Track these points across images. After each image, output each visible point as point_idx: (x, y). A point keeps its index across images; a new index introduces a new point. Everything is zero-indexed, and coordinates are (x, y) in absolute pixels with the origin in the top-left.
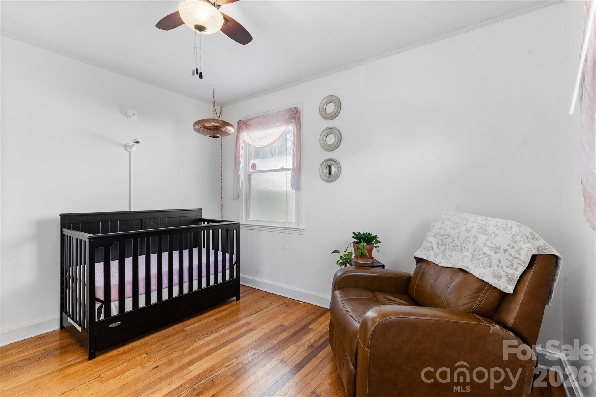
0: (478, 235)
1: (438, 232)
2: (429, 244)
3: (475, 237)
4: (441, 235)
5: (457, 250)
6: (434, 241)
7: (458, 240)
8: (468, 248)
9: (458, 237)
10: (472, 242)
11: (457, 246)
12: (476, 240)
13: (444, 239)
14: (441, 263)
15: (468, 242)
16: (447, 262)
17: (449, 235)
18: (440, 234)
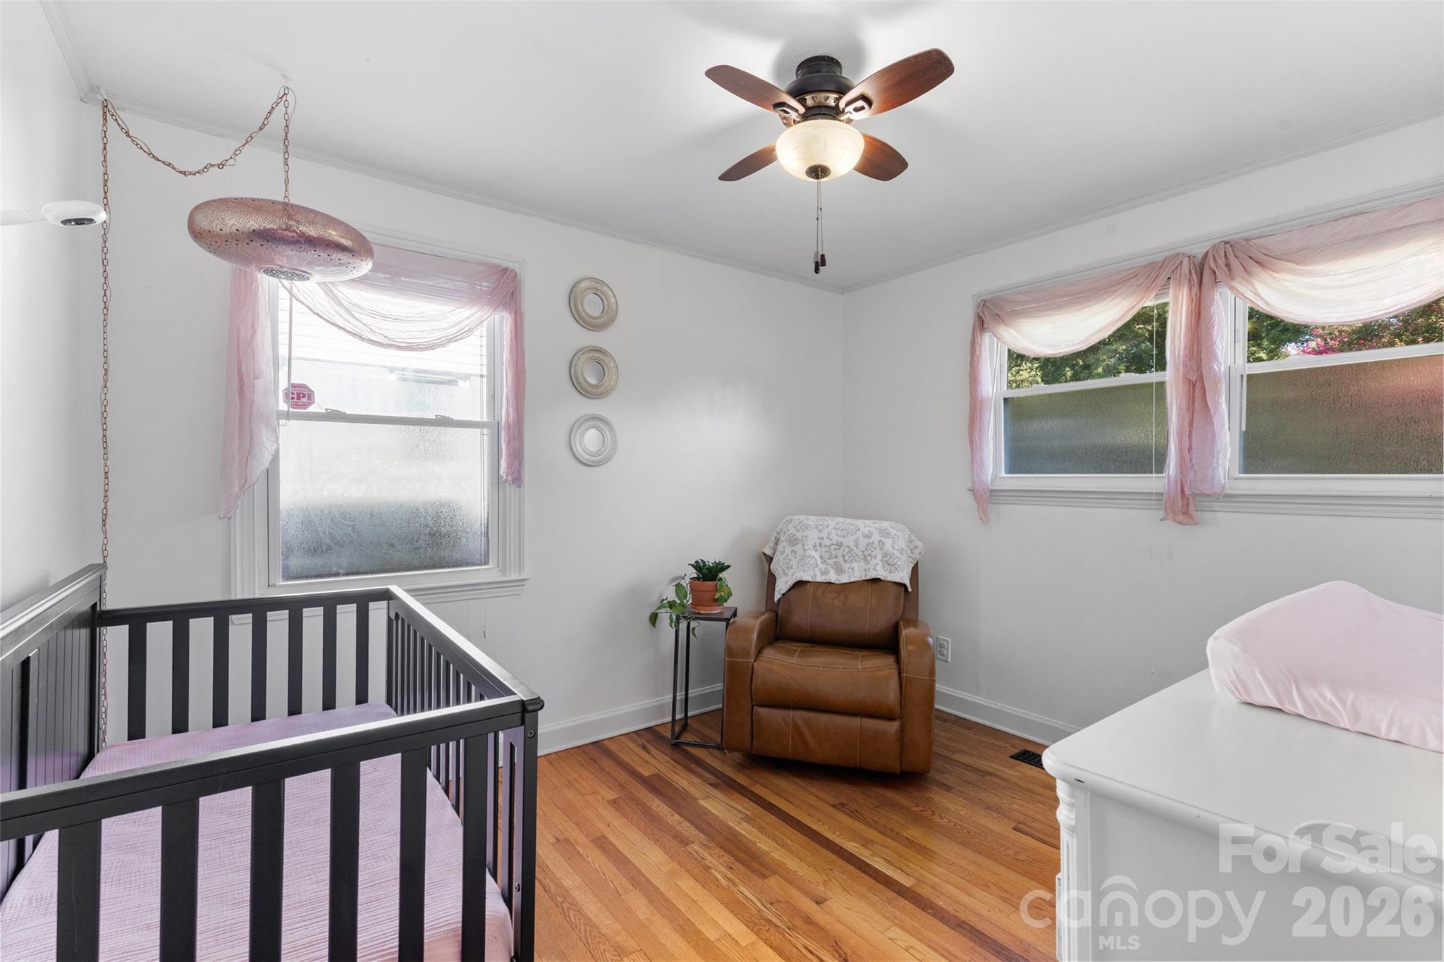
0: (883, 539)
1: (817, 544)
2: (813, 561)
3: (880, 541)
4: (825, 546)
5: (858, 560)
6: (817, 555)
7: (857, 548)
8: (876, 555)
9: (856, 546)
10: (878, 547)
11: (857, 555)
12: (883, 545)
13: (832, 550)
14: (837, 579)
15: (872, 549)
16: (850, 577)
17: (839, 545)
18: (822, 545)
